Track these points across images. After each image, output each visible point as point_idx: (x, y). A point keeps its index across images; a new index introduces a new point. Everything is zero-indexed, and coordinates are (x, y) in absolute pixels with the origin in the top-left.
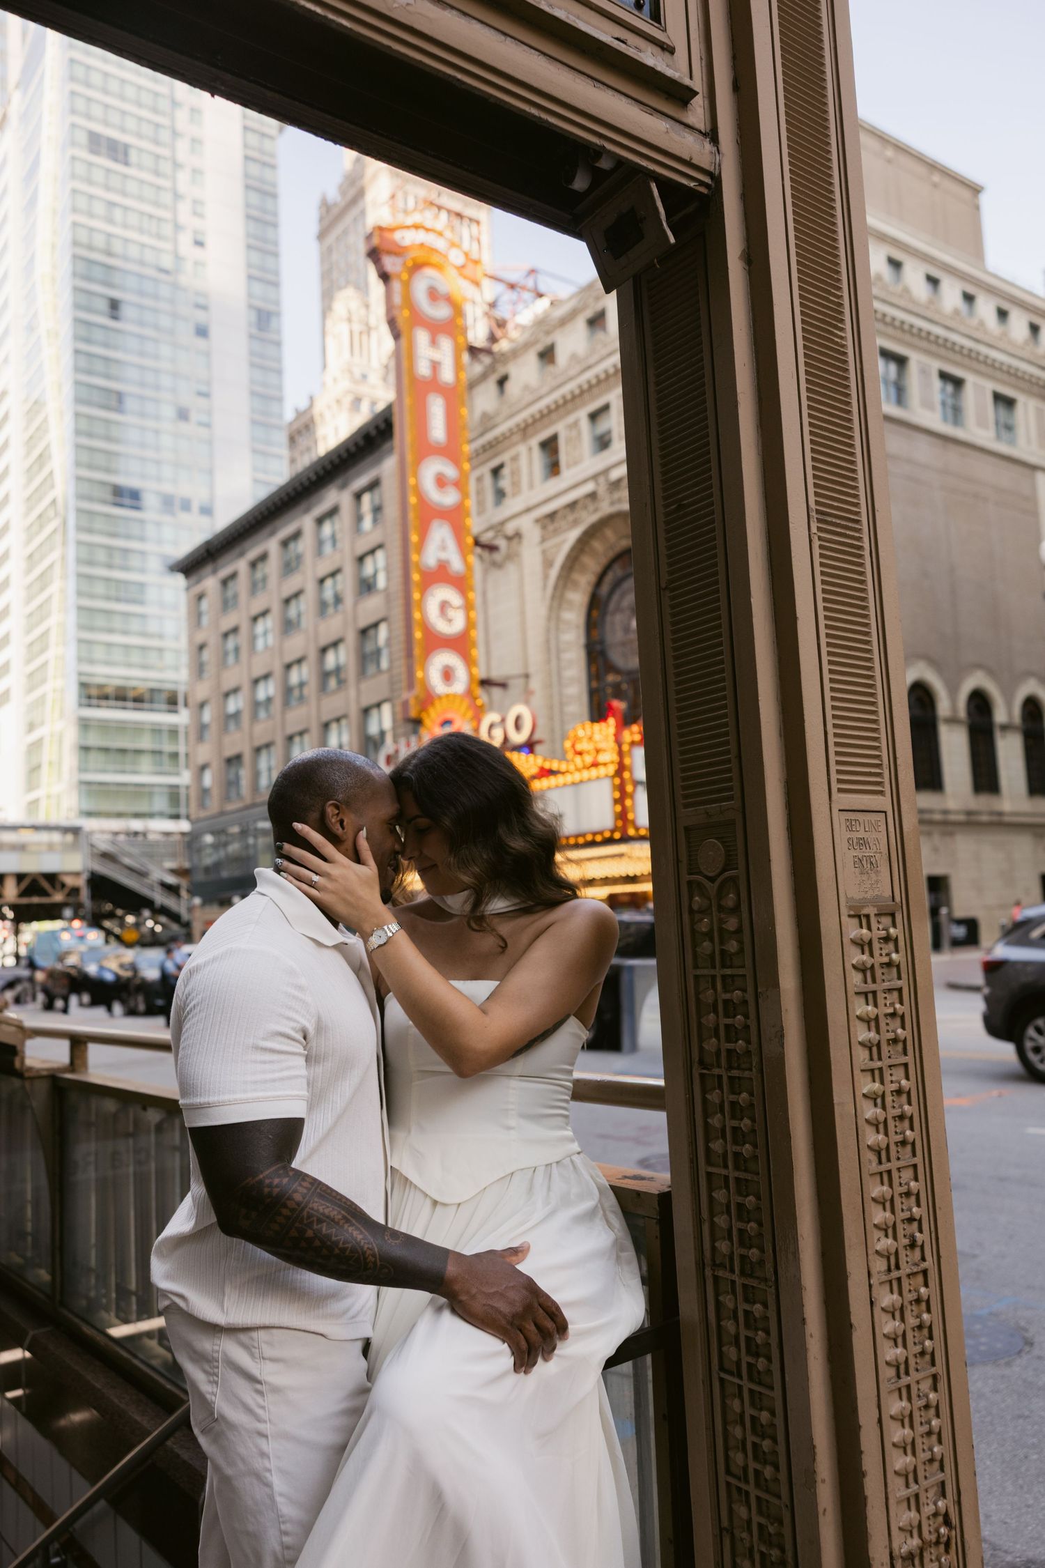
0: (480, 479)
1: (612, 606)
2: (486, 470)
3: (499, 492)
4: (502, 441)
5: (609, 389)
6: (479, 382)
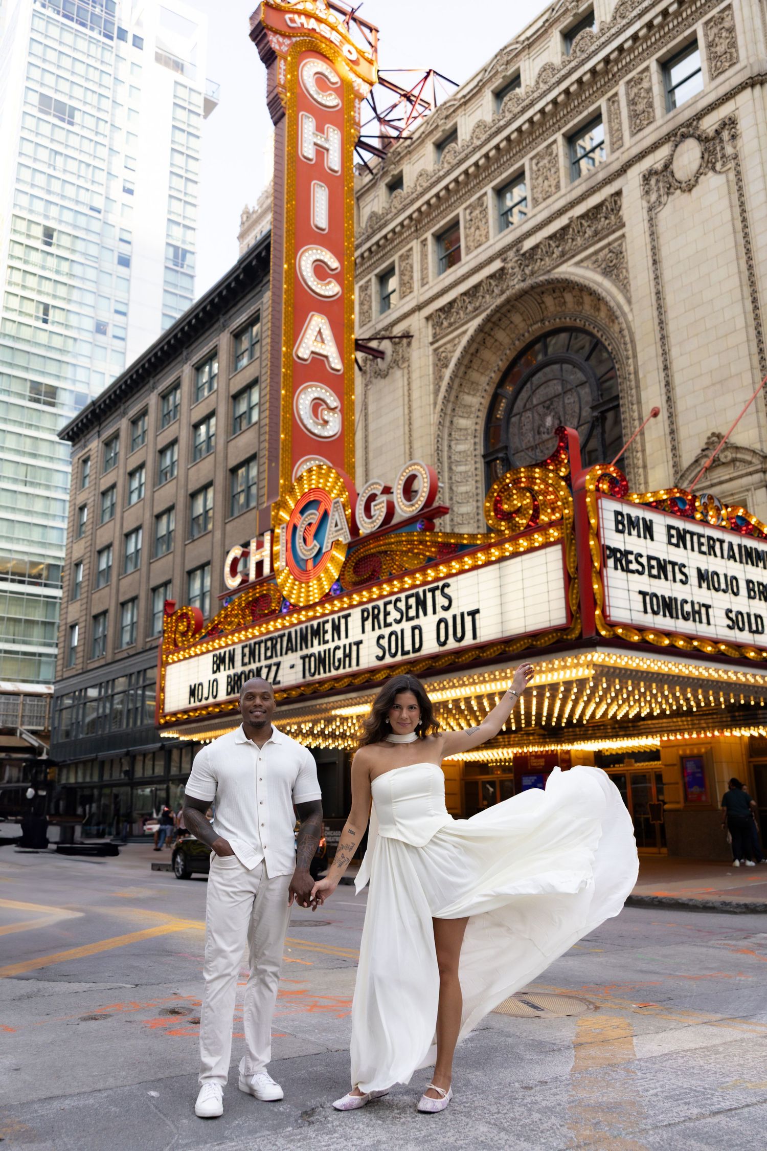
0: (364, 289)
2: (372, 276)
3: (385, 300)
4: (392, 240)
5: (521, 153)
6: (368, 190)
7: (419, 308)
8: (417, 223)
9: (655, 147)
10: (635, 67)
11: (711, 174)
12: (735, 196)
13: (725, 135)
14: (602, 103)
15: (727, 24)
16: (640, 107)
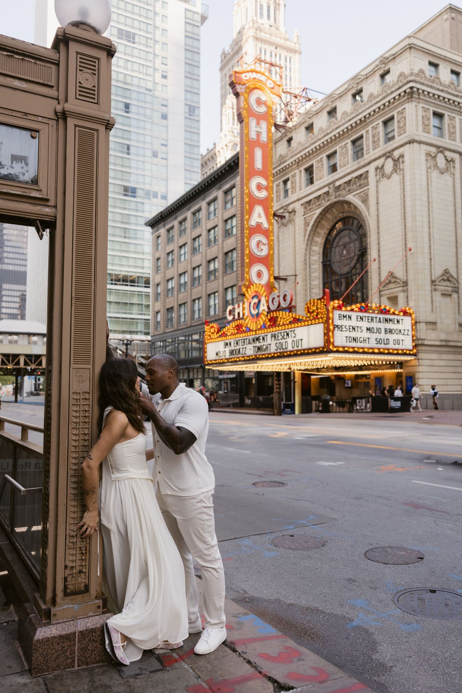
0: (278, 186)
1: (335, 243)
2: (281, 181)
3: (286, 191)
4: (288, 168)
5: (336, 144)
6: (279, 141)
7: (299, 200)
8: (298, 163)
9: (379, 158)
10: (375, 122)
11: (395, 174)
12: (402, 185)
13: (401, 160)
14: (363, 132)
15: (404, 115)
16: (376, 139)
